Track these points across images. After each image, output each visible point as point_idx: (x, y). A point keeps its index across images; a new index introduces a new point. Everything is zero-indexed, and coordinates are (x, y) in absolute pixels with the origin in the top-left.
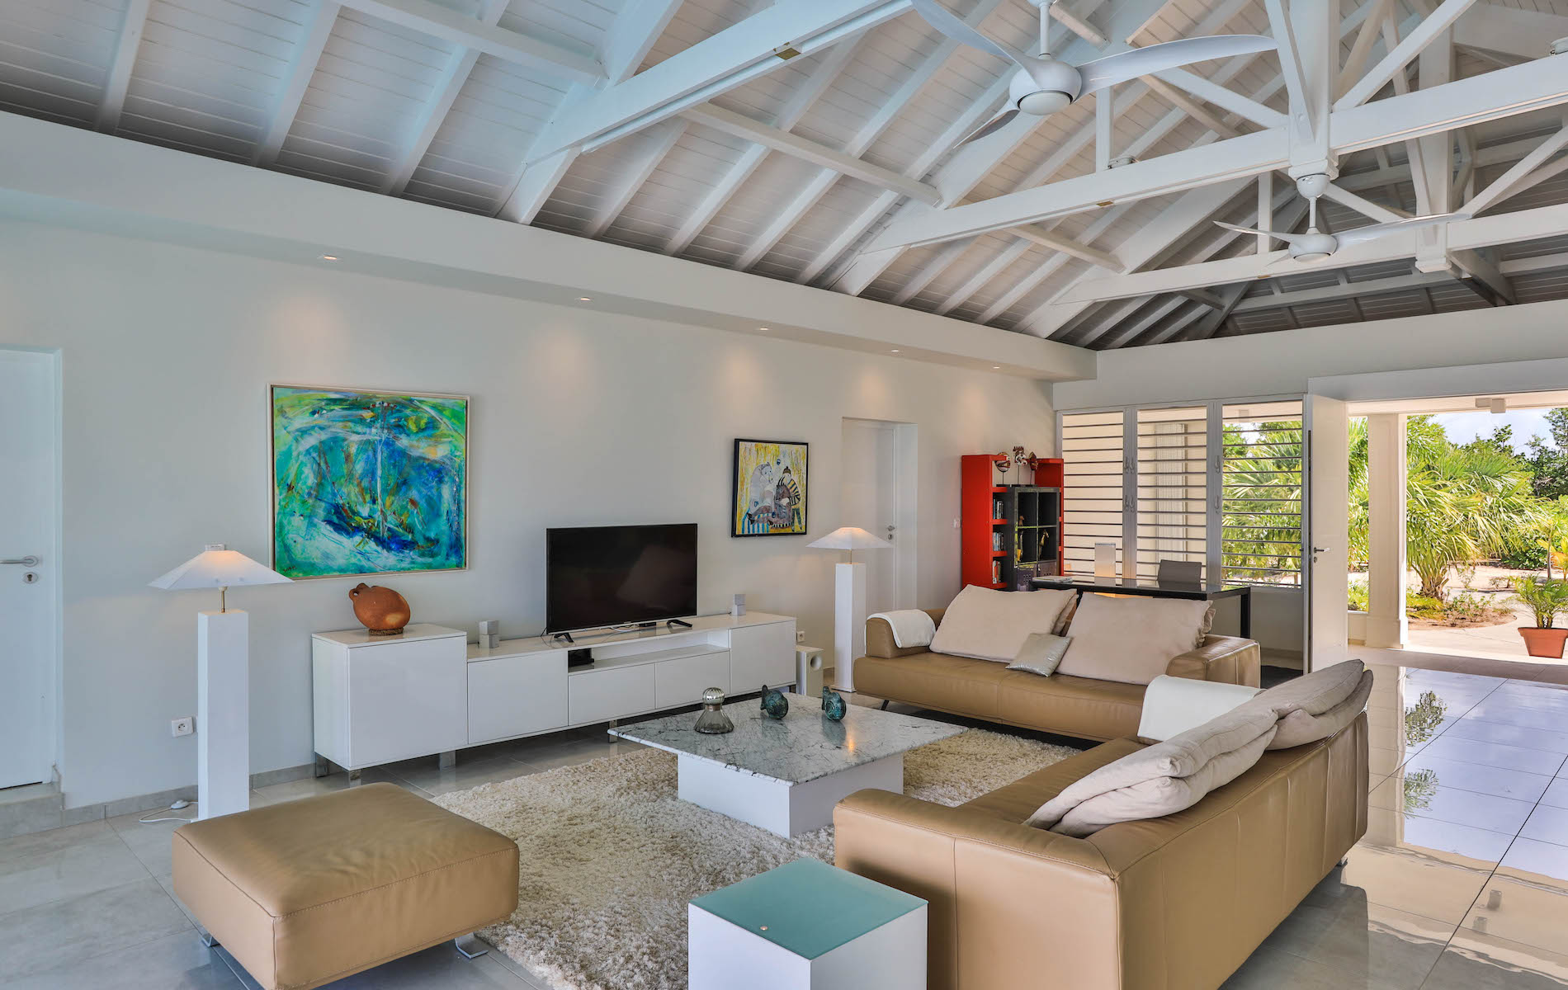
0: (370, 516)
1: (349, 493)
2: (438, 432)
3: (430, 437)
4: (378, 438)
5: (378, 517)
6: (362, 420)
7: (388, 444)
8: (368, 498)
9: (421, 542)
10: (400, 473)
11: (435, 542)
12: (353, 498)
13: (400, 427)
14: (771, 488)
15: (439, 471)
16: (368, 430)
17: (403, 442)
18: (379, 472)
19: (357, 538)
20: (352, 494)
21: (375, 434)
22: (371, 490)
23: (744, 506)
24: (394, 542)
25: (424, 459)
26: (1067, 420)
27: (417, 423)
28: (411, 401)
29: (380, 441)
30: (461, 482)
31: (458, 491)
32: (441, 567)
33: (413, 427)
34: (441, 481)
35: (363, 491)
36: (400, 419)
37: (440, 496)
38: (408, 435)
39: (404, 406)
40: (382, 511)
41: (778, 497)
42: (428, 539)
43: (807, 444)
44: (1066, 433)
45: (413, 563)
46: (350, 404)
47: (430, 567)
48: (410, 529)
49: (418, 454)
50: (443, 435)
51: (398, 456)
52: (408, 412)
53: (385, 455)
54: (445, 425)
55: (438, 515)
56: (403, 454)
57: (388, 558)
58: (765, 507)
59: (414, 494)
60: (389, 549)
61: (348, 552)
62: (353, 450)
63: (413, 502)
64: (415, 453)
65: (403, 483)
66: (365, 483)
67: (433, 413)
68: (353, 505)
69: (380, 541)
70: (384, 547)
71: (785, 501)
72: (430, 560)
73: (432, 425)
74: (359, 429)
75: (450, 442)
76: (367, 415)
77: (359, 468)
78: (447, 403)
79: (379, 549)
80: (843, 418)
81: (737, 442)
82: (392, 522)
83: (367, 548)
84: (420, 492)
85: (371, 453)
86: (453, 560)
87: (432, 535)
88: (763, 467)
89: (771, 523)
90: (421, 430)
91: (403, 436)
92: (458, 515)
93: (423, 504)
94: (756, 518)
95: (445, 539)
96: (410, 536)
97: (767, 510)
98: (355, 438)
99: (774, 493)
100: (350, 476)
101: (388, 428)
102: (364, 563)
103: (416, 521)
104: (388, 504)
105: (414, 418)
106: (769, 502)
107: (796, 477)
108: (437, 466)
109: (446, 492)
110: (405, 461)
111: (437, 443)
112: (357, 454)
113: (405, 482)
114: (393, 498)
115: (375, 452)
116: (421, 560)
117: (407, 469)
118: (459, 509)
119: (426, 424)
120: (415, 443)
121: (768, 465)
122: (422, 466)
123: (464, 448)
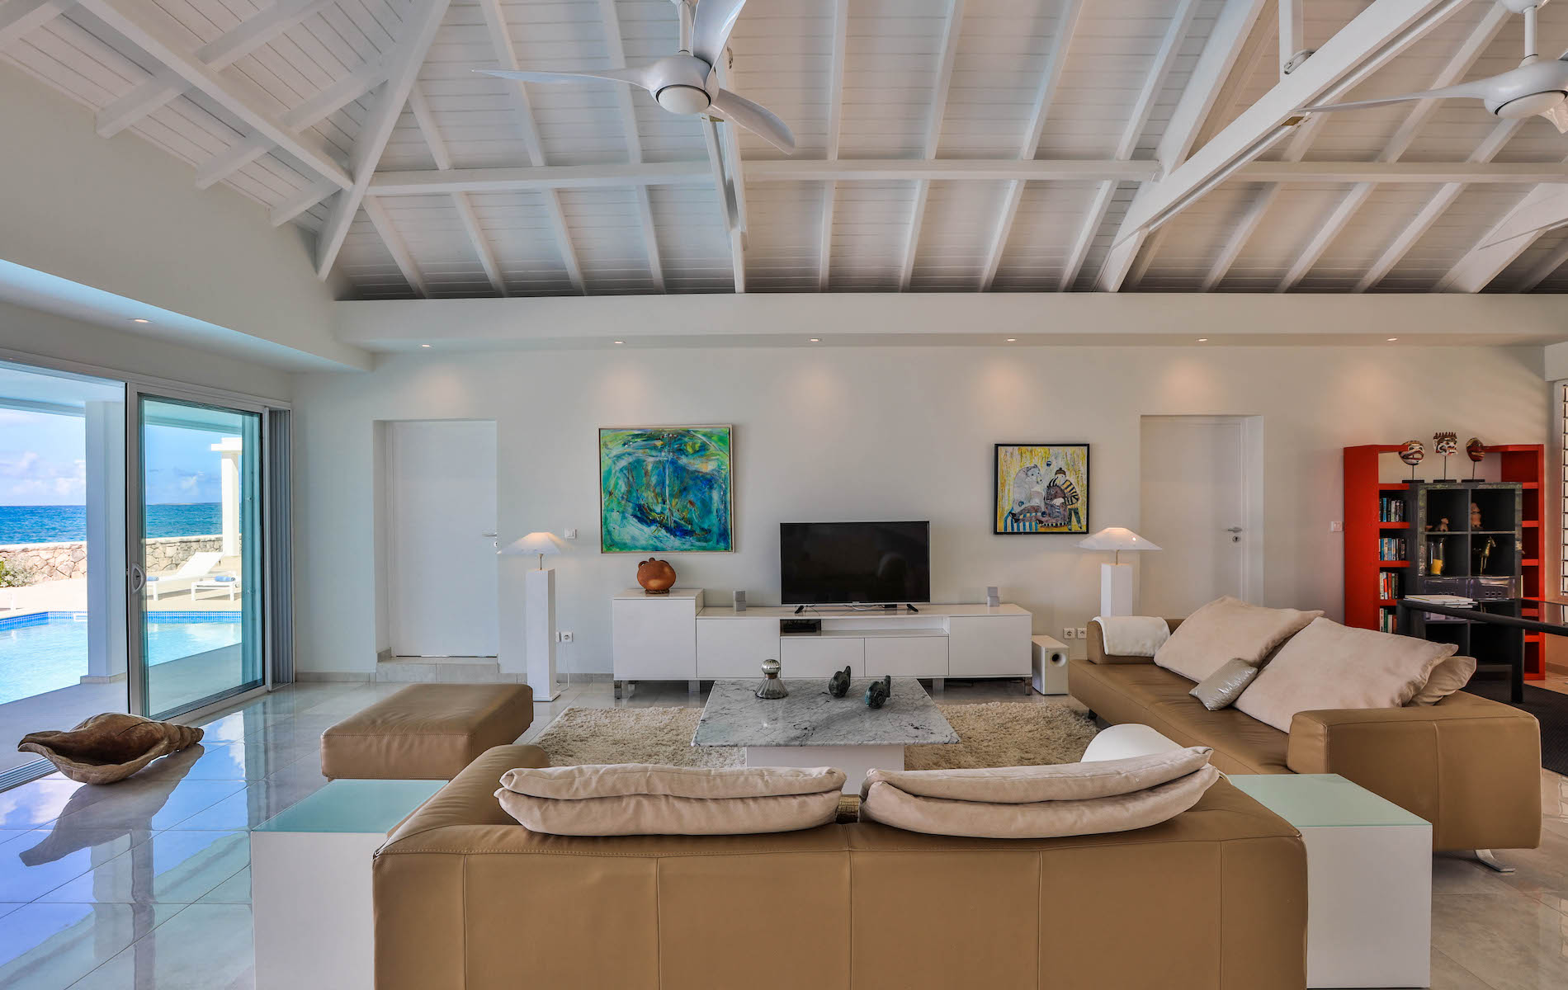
0: (662, 513)
1: (647, 498)
2: (708, 453)
3: (702, 456)
4: (666, 459)
5: (667, 512)
6: (655, 448)
7: (673, 462)
8: (660, 500)
9: (698, 531)
10: (682, 482)
11: (708, 531)
12: (651, 501)
13: (681, 451)
14: (1041, 488)
15: (710, 481)
16: (659, 454)
17: (684, 460)
18: (667, 482)
19: (653, 527)
20: (650, 498)
21: (665, 456)
22: (662, 494)
23: (1007, 506)
24: (678, 530)
25: (699, 472)
27: (693, 447)
28: (688, 431)
29: (668, 461)
30: (726, 488)
31: (725, 494)
32: (713, 549)
33: (690, 450)
34: (711, 488)
35: (656, 495)
36: (681, 444)
37: (711, 498)
38: (687, 456)
39: (684, 436)
40: (670, 509)
42: (703, 529)
43: (1086, 445)
45: (692, 545)
46: (648, 437)
47: (704, 549)
48: (690, 522)
49: (694, 469)
50: (713, 455)
51: (679, 471)
52: (686, 439)
53: (671, 470)
54: (713, 447)
55: (709, 512)
56: (683, 469)
57: (675, 541)
58: (1032, 507)
59: (691, 497)
60: (675, 535)
61: (647, 537)
62: (650, 468)
63: (691, 503)
64: (692, 468)
65: (684, 490)
66: (658, 490)
67: (704, 439)
68: (650, 505)
69: (668, 529)
70: (671, 534)
71: (1058, 501)
72: (704, 544)
73: (704, 448)
74: (654, 453)
75: (718, 459)
76: (659, 443)
77: (654, 480)
78: (715, 431)
79: (668, 535)
81: (997, 446)
82: (677, 516)
83: (660, 534)
84: (696, 496)
85: (661, 469)
86: (722, 544)
87: (706, 526)
88: (1028, 469)
89: (1041, 522)
90: (696, 452)
91: (683, 457)
92: (725, 512)
93: (698, 504)
94: (1021, 517)
95: (715, 530)
96: (690, 527)
97: (1036, 510)
98: (651, 459)
99: (1044, 494)
100: (648, 486)
101: (673, 452)
102: (658, 544)
103: (695, 517)
104: (673, 504)
105: (691, 443)
106: (1038, 502)
108: (709, 477)
109: (715, 495)
110: (685, 474)
111: (708, 460)
112: (652, 470)
113: (685, 489)
114: (677, 500)
115: (664, 469)
116: (698, 544)
117: (686, 480)
118: (725, 507)
119: (700, 447)
120: (692, 461)
121: (1036, 467)
122: (697, 477)
123: (728, 463)
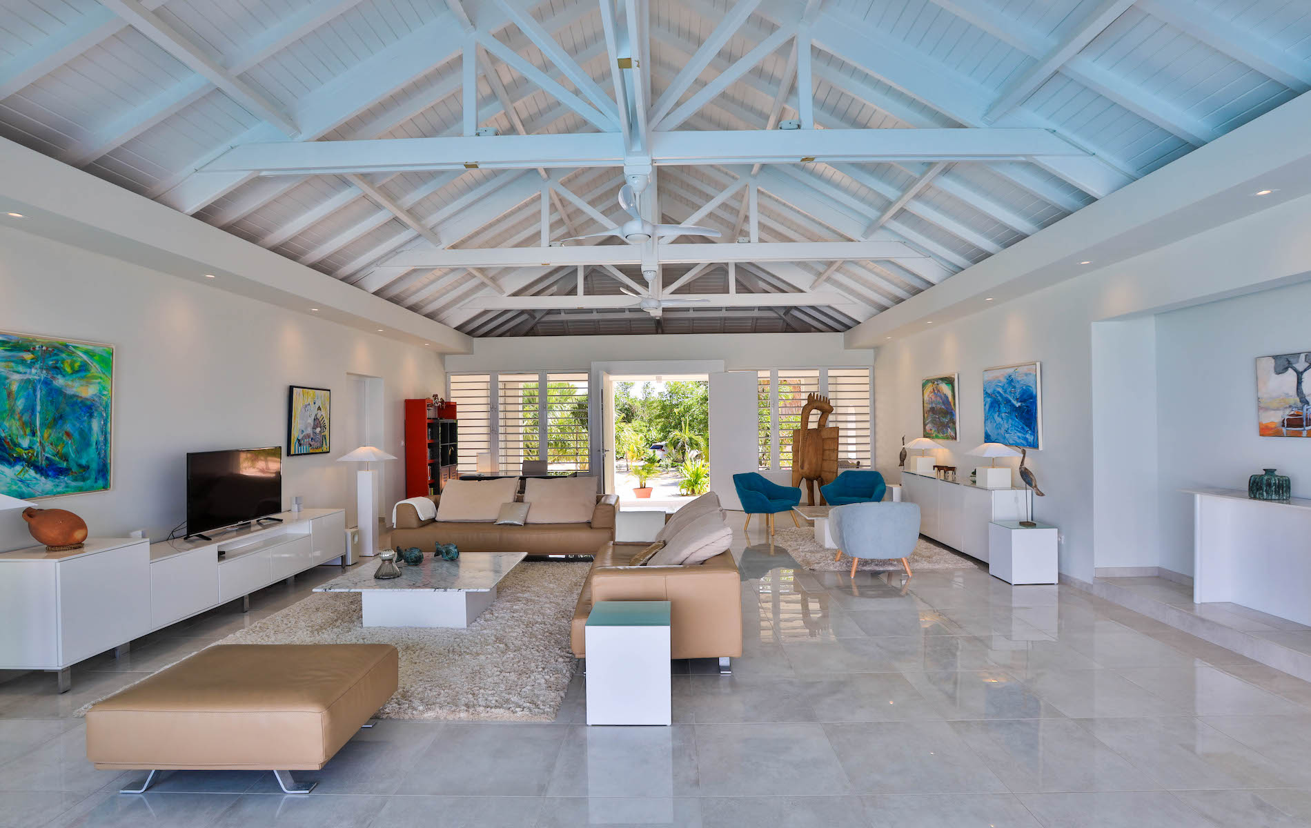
0: (30, 448)
1: (11, 427)
2: (89, 375)
3: (82, 378)
4: (37, 378)
5: (37, 447)
6: (23, 362)
7: (46, 383)
8: (28, 431)
9: (75, 469)
10: (57, 409)
11: (86, 468)
12: (15, 431)
13: (57, 369)
14: (311, 421)
15: (90, 407)
16: (28, 370)
17: (60, 382)
18: (38, 408)
19: (18, 468)
20: (14, 428)
21: (35, 373)
22: (31, 424)
23: (296, 434)
24: (51, 470)
25: (78, 396)
26: (453, 378)
27: (72, 366)
28: (67, 346)
29: (40, 380)
30: (107, 417)
31: (105, 424)
32: (91, 489)
33: (68, 369)
34: (91, 416)
35: (24, 425)
36: (57, 361)
37: (90, 429)
38: (64, 376)
39: (62, 352)
40: (40, 442)
41: (314, 428)
42: (80, 466)
43: (329, 390)
44: (453, 386)
45: (67, 487)
46: (12, 346)
47: (81, 490)
48: (65, 458)
49: (72, 393)
50: (94, 377)
51: (54, 394)
52: (64, 355)
53: (44, 392)
54: (95, 368)
55: (88, 445)
56: (59, 392)
57: (45, 484)
58: (307, 435)
59: (68, 427)
60: (47, 476)
61: (8, 480)
62: (14, 387)
63: (68, 434)
64: (69, 392)
65: (59, 418)
66: (26, 418)
67: (85, 357)
68: (14, 438)
69: (38, 469)
70: (42, 474)
71: (318, 430)
72: (80, 484)
73: (84, 368)
74: (21, 369)
75: (99, 383)
76: (28, 357)
77: (20, 404)
78: (98, 350)
79: (38, 476)
80: (348, 374)
81: (291, 388)
82: (49, 452)
83: (27, 476)
84: (74, 425)
85: (31, 391)
86: (101, 483)
87: (84, 462)
88: (306, 406)
89: (311, 445)
90: (74, 372)
91: (59, 377)
92: (105, 445)
93: (76, 435)
94: (302, 442)
95: (94, 466)
96: (65, 464)
97: (308, 436)
98: (16, 377)
99: (312, 424)
100: (12, 412)
101: (47, 370)
102: (25, 489)
103: (70, 450)
104: (46, 435)
105: (69, 361)
106: (309, 431)
107: (323, 413)
108: (88, 403)
109: (96, 425)
110: (61, 398)
111: (89, 383)
112: (18, 392)
113: (61, 417)
114: (50, 431)
115: (35, 391)
116: (74, 484)
117: (63, 406)
118: (106, 439)
119: (80, 367)
120: (70, 383)
121: (309, 404)
122: (75, 403)
123: (110, 387)
